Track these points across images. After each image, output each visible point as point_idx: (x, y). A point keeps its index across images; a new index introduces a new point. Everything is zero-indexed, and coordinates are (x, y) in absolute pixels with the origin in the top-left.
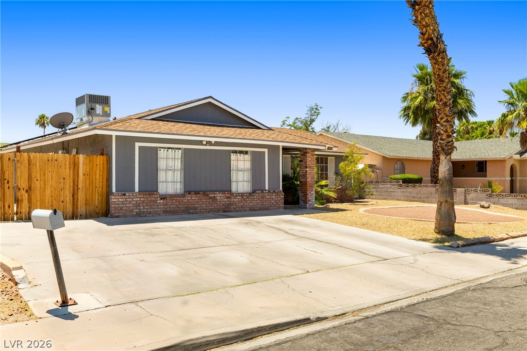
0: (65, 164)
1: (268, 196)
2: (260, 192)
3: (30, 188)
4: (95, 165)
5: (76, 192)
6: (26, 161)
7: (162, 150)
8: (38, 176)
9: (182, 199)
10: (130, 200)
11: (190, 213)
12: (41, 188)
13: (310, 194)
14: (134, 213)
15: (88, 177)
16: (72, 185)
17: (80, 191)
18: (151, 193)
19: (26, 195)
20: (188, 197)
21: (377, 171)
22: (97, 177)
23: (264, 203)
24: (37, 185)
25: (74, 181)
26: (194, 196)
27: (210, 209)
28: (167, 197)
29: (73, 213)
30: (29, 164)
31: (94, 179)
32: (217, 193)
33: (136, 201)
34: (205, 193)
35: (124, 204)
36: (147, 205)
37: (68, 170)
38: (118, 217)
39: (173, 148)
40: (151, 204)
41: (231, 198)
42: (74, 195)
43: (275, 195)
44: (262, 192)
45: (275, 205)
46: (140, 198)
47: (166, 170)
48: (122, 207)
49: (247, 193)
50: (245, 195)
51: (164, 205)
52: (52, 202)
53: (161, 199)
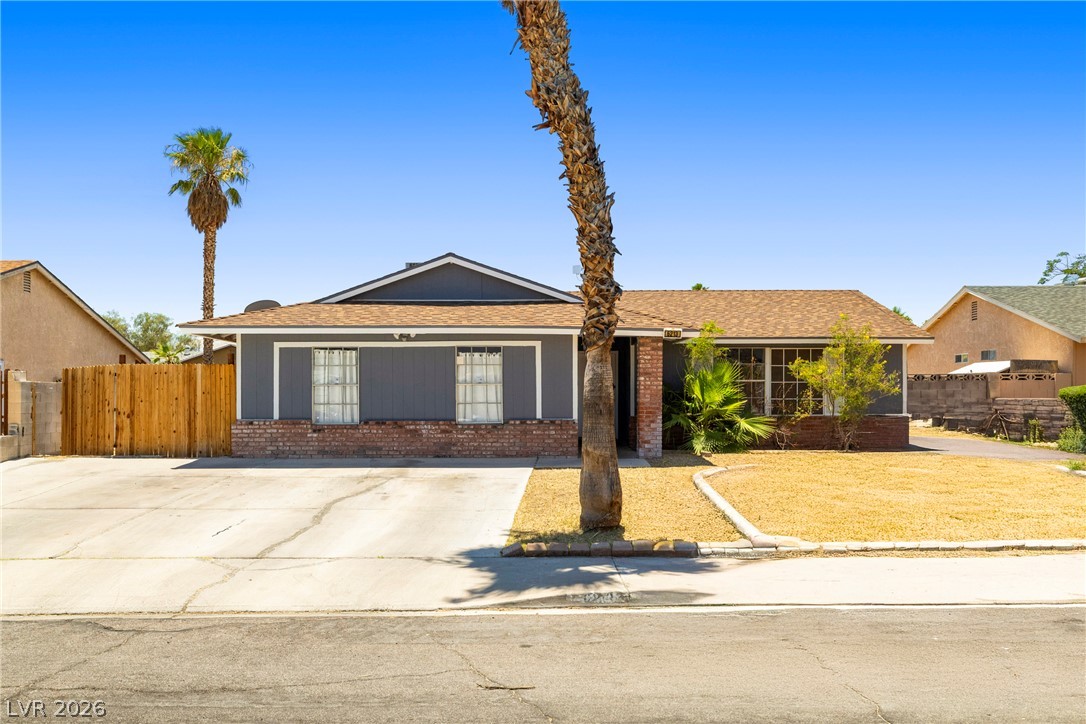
0: (178, 378)
1: (538, 429)
2: (518, 422)
3: (132, 412)
4: (218, 379)
5: (192, 418)
6: (128, 375)
7: (322, 352)
8: (142, 394)
9: (352, 431)
10: (261, 431)
11: (367, 456)
12: (145, 412)
13: (646, 429)
14: (267, 452)
15: (209, 397)
16: (187, 407)
17: (199, 417)
18: (295, 421)
19: (128, 421)
20: (363, 429)
21: (1055, 375)
22: (223, 397)
23: (528, 444)
24: (142, 407)
25: (189, 403)
26: (375, 427)
27: (407, 451)
28: (324, 430)
29: (189, 449)
30: (132, 380)
31: (218, 399)
32: (422, 422)
33: (271, 434)
34: (397, 423)
35: (251, 438)
36: (288, 441)
37: (181, 386)
38: (241, 456)
39: (340, 349)
40: (296, 438)
41: (451, 432)
42: (191, 423)
43: (555, 430)
44: (521, 423)
45: (556, 448)
46: (278, 429)
47: (329, 384)
48: (248, 442)
49: (486, 425)
50: (484, 427)
51: (319, 441)
52: (160, 432)
53: (314, 431)
